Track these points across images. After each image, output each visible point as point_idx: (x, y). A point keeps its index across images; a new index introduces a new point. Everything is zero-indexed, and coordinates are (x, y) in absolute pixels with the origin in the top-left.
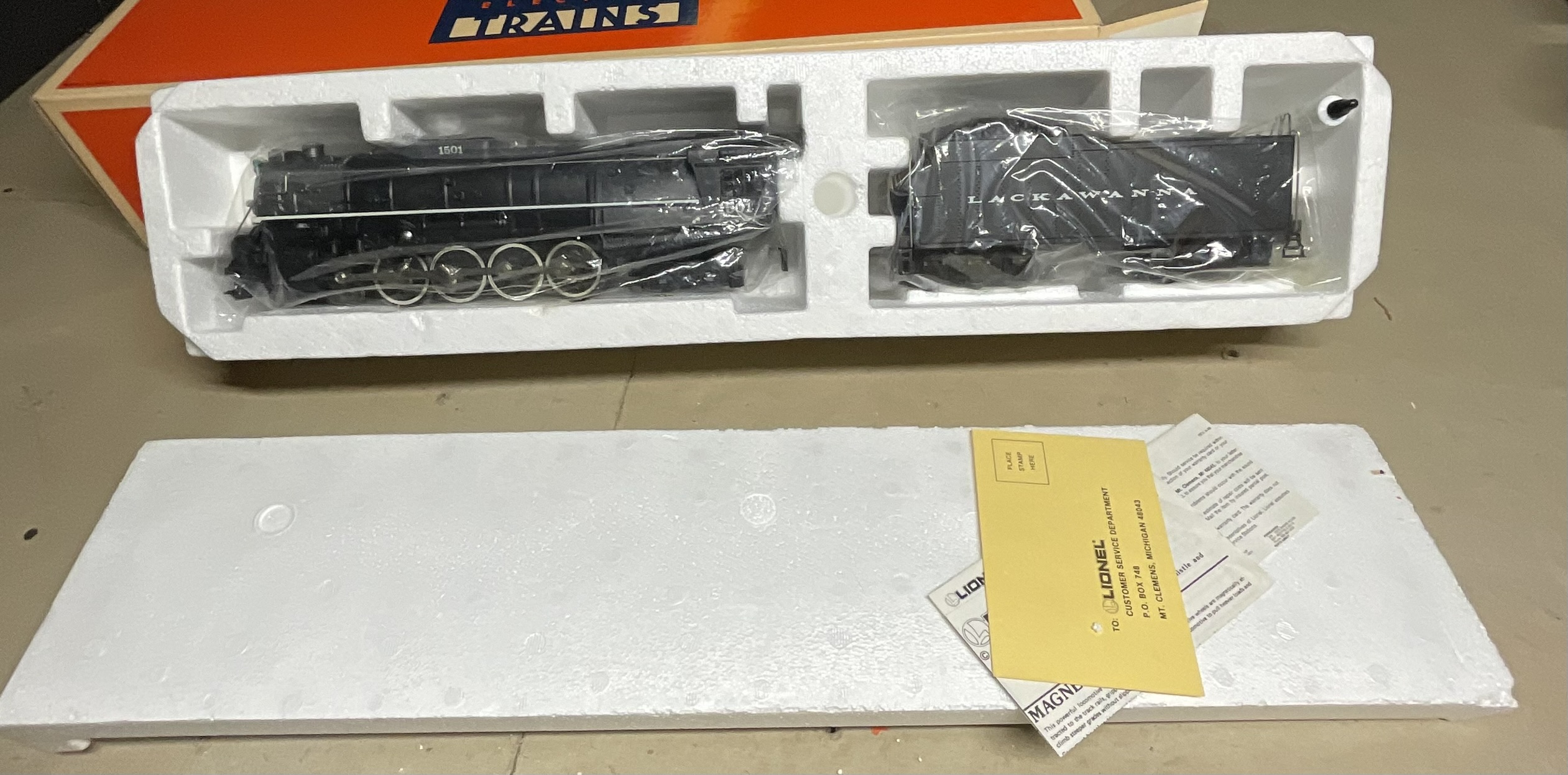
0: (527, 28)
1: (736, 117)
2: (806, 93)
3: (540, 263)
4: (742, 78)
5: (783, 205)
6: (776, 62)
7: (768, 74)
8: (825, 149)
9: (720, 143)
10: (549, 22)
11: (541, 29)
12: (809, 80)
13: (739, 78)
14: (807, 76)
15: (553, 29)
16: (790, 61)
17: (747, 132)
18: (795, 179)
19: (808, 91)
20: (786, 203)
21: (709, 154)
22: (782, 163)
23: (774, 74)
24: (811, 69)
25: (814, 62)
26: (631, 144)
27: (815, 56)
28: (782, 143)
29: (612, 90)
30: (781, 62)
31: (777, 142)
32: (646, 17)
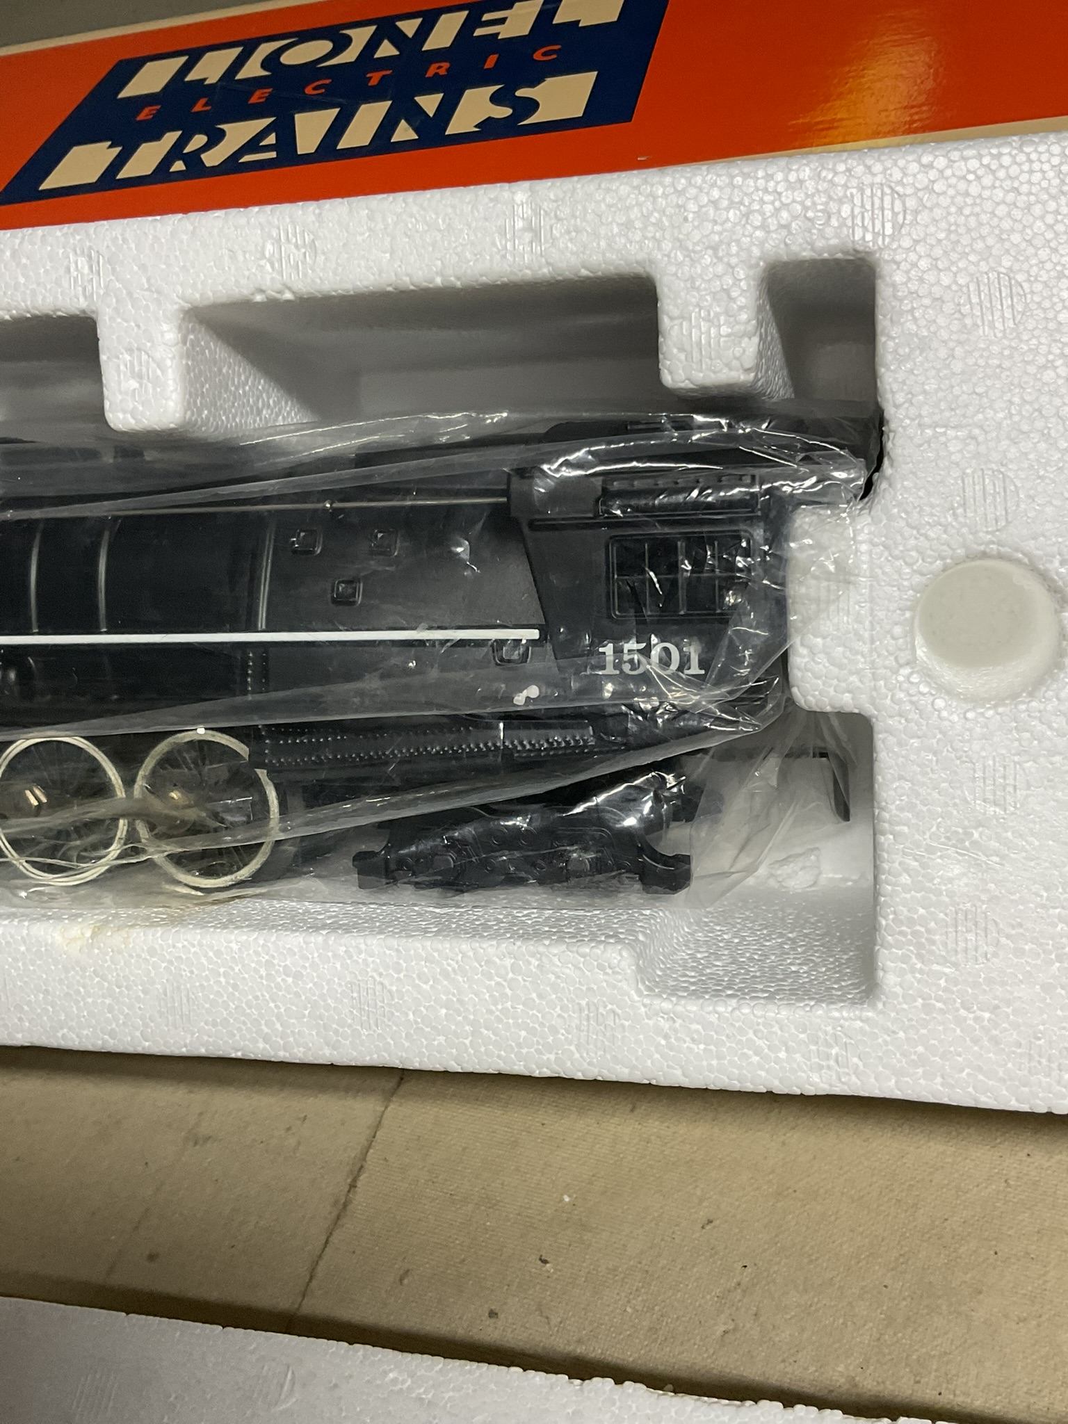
0: (212, 158)
1: (657, 372)
2: (894, 285)
3: (120, 792)
4: (680, 244)
5: (800, 661)
6: (791, 186)
7: (764, 227)
8: (956, 473)
9: (602, 458)
10: (271, 139)
11: (246, 158)
12: (906, 243)
13: (667, 246)
14: (898, 227)
15: (273, 155)
16: (841, 180)
17: (699, 419)
18: (845, 575)
19: (899, 278)
20: (813, 653)
21: (564, 490)
22: (804, 520)
23: (787, 227)
24: (911, 203)
25: (922, 180)
26: (366, 458)
27: (926, 159)
28: (809, 456)
29: (288, 296)
30: (810, 186)
31: (787, 448)
32: (504, 112)
